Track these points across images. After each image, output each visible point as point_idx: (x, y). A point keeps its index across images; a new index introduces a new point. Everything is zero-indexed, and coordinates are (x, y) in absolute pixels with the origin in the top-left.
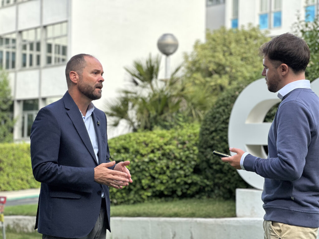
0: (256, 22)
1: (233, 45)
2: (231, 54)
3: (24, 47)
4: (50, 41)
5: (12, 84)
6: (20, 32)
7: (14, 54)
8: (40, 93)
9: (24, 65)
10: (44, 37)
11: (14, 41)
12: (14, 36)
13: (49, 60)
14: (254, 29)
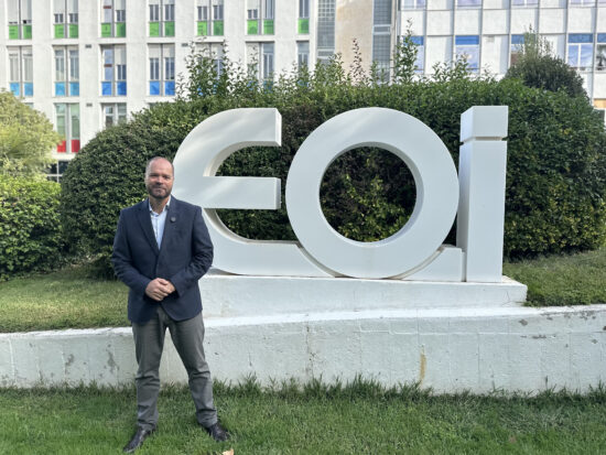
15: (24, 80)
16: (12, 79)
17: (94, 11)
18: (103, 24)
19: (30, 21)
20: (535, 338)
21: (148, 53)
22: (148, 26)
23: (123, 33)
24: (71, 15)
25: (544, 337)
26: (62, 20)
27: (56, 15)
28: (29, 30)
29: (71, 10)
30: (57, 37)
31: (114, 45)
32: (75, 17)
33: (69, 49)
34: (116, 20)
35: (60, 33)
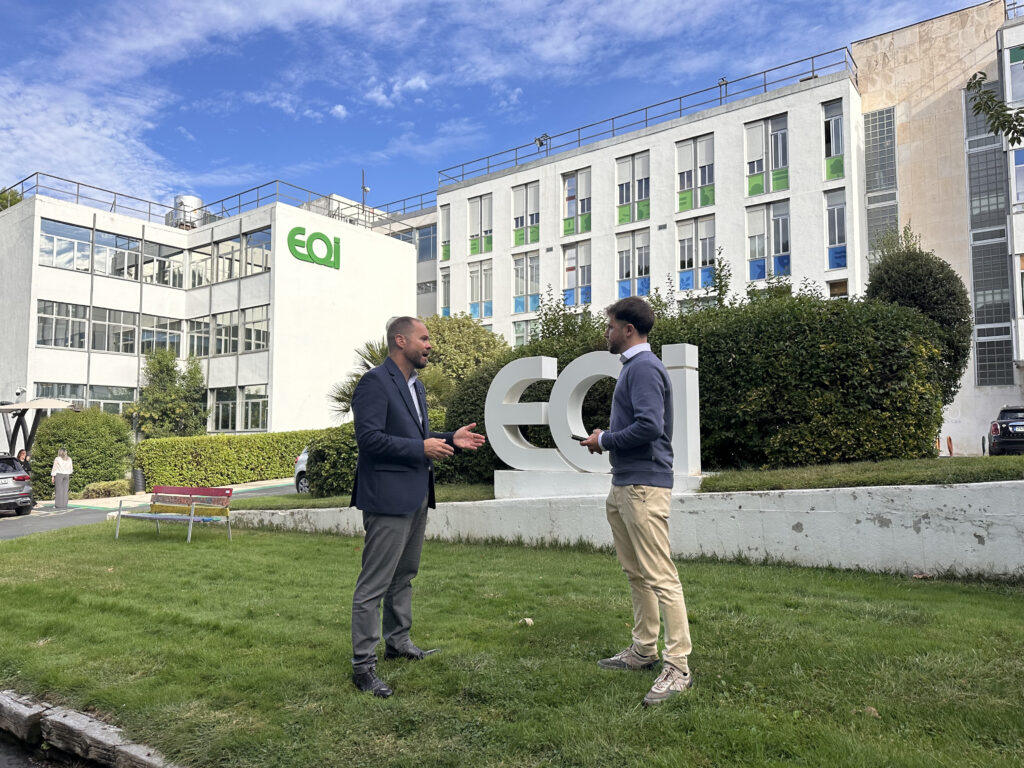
0: (468, 312)
1: (447, 333)
2: (445, 342)
3: (219, 332)
4: (248, 326)
5: (204, 372)
6: (214, 316)
7: (207, 339)
8: (237, 382)
9: (219, 351)
10: (242, 320)
11: (207, 325)
12: (207, 320)
13: (248, 346)
14: (466, 318)
15: (483, 299)
16: (472, 299)
17: (556, 207)
18: (565, 220)
19: (491, 231)
20: (690, 513)
21: (617, 246)
22: (616, 211)
23: (588, 227)
24: (532, 216)
25: (697, 513)
26: (522, 224)
27: (516, 219)
28: (490, 241)
29: (531, 211)
30: (517, 244)
31: (577, 242)
32: (536, 217)
33: (529, 255)
34: (580, 212)
35: (521, 239)
